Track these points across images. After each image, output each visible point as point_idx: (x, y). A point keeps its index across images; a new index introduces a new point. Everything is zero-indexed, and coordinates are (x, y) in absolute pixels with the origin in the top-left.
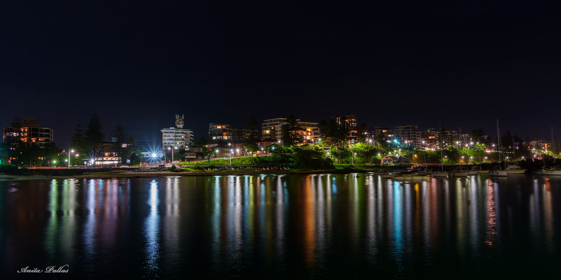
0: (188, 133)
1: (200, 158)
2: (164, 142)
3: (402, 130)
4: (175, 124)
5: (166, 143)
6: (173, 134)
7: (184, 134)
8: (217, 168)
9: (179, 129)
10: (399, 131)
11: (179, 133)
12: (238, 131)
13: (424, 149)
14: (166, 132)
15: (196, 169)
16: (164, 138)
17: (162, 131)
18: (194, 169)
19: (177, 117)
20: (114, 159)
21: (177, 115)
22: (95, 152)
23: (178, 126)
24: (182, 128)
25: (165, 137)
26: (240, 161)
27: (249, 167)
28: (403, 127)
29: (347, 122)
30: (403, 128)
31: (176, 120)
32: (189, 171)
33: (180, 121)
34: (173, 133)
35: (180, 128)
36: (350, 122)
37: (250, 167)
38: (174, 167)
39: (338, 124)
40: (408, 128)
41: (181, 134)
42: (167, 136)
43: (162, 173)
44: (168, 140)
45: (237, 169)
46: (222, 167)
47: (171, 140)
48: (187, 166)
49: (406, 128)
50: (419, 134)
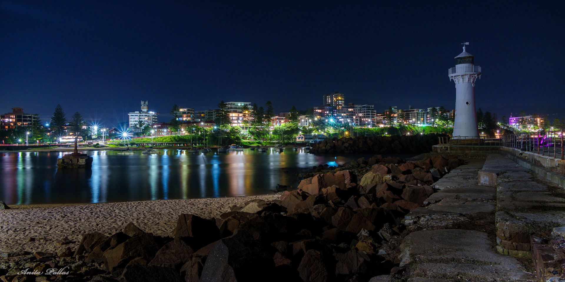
0: (150, 116)
1: (136, 136)
2: (130, 123)
3: (359, 109)
4: (141, 109)
5: (132, 124)
6: (137, 117)
7: (147, 117)
8: (137, 144)
9: (143, 112)
10: (356, 110)
11: (143, 116)
12: (209, 112)
13: (379, 126)
14: (132, 116)
15: (117, 146)
16: (130, 120)
17: (128, 114)
19: (142, 103)
20: (71, 137)
21: (142, 101)
23: (143, 110)
24: (146, 112)
25: (131, 120)
26: (162, 139)
27: (165, 144)
28: (360, 106)
29: (335, 100)
30: (360, 107)
31: (142, 105)
32: (108, 147)
33: (144, 106)
34: (137, 116)
35: (144, 112)
38: (98, 144)
40: (365, 107)
41: (145, 117)
42: (133, 118)
44: (133, 121)
45: (154, 145)
46: (141, 144)
47: (136, 121)
49: (363, 107)
50: (375, 112)
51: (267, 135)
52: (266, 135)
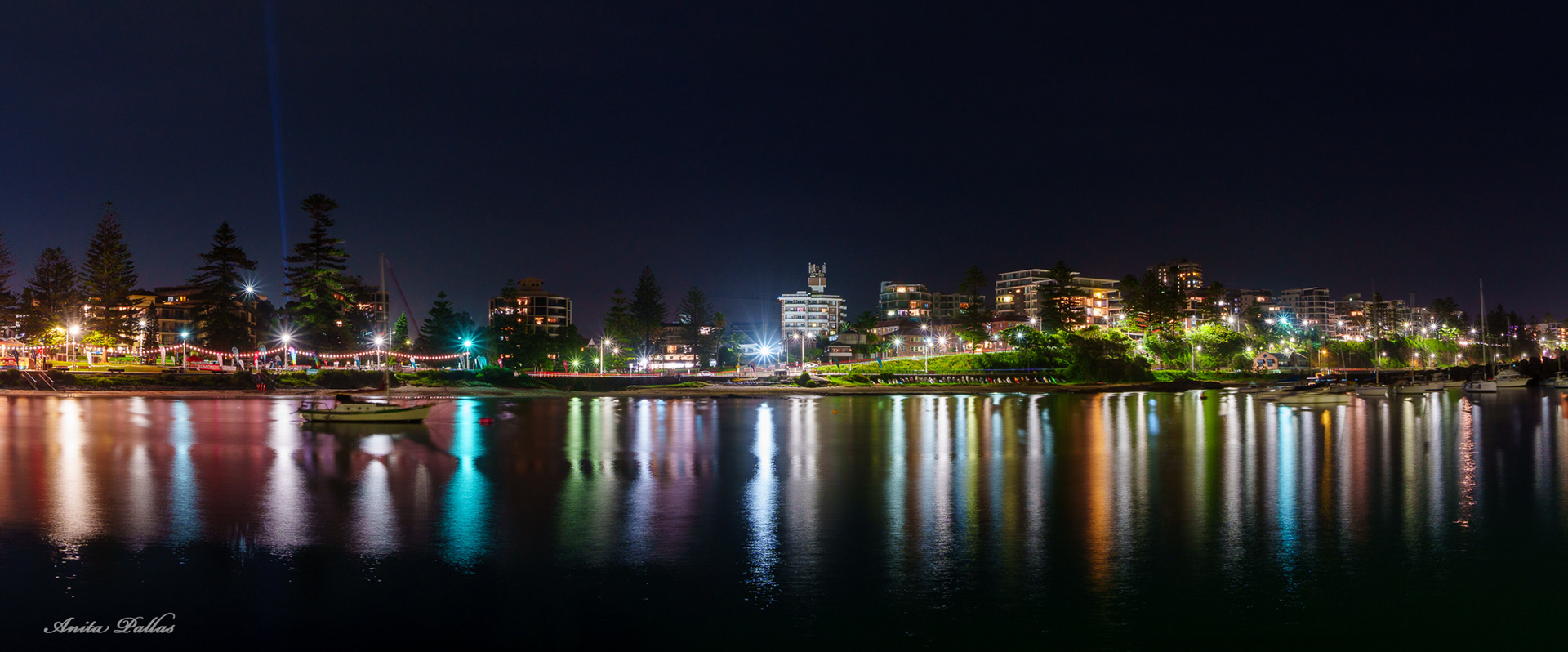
0: (834, 304)
1: (861, 356)
2: (784, 322)
3: (1297, 298)
4: (808, 285)
5: (788, 326)
6: (803, 305)
7: (826, 306)
8: (898, 378)
9: (815, 294)
10: (1290, 299)
11: (815, 303)
12: (942, 298)
13: (1341, 338)
14: (789, 302)
15: (851, 381)
16: (784, 314)
17: (780, 299)
18: (848, 380)
19: (812, 268)
20: (685, 358)
21: (812, 264)
22: (649, 343)
23: (814, 288)
24: (821, 293)
25: (786, 313)
26: (947, 364)
27: (967, 378)
28: (1299, 290)
29: (1181, 279)
30: (1298, 293)
31: (810, 275)
32: (838, 385)
33: (817, 276)
34: (802, 302)
35: (817, 293)
36: (1187, 279)
37: (970, 377)
38: (805, 377)
39: (1163, 283)
40: (1310, 292)
41: (821, 306)
42: (792, 309)
43: (781, 388)
44: (793, 318)
45: (941, 381)
46: (909, 377)
47: (799, 317)
48: (832, 374)
49: (1306, 293)
50: (1332, 306)
51: (1189, 355)
52: (1187, 356)
